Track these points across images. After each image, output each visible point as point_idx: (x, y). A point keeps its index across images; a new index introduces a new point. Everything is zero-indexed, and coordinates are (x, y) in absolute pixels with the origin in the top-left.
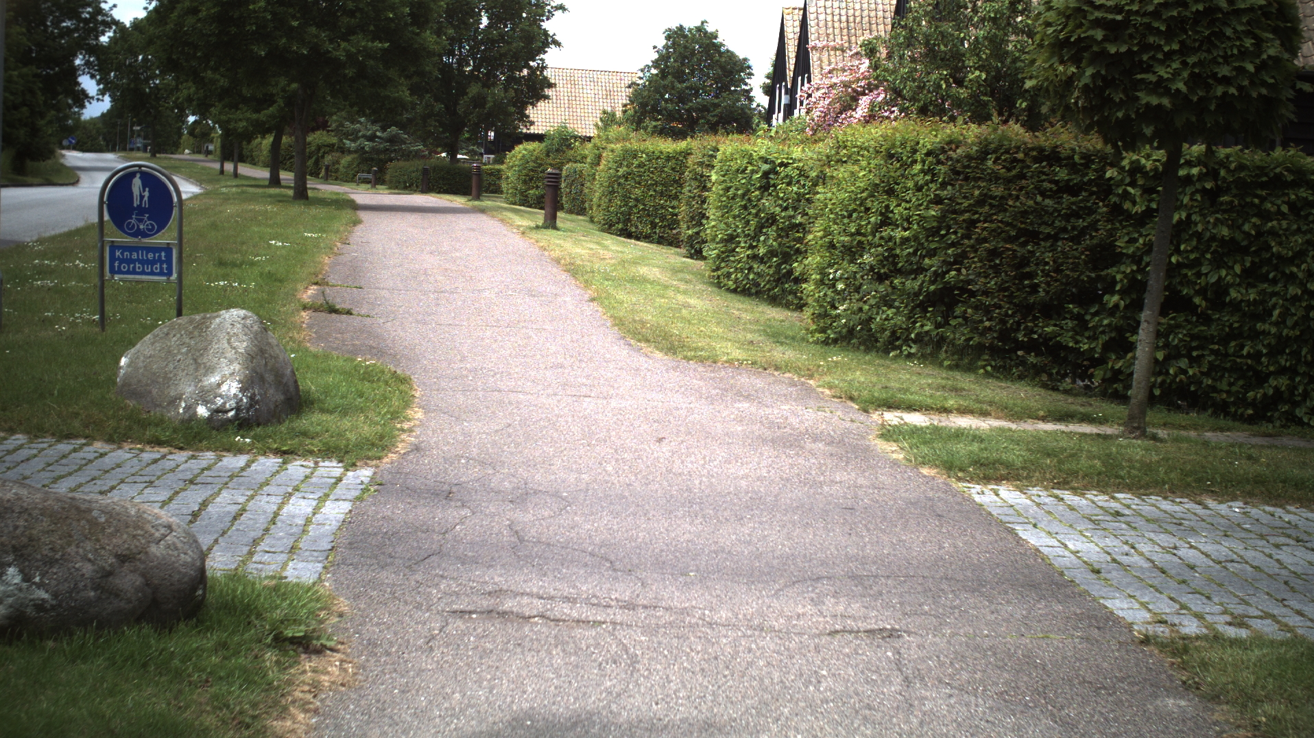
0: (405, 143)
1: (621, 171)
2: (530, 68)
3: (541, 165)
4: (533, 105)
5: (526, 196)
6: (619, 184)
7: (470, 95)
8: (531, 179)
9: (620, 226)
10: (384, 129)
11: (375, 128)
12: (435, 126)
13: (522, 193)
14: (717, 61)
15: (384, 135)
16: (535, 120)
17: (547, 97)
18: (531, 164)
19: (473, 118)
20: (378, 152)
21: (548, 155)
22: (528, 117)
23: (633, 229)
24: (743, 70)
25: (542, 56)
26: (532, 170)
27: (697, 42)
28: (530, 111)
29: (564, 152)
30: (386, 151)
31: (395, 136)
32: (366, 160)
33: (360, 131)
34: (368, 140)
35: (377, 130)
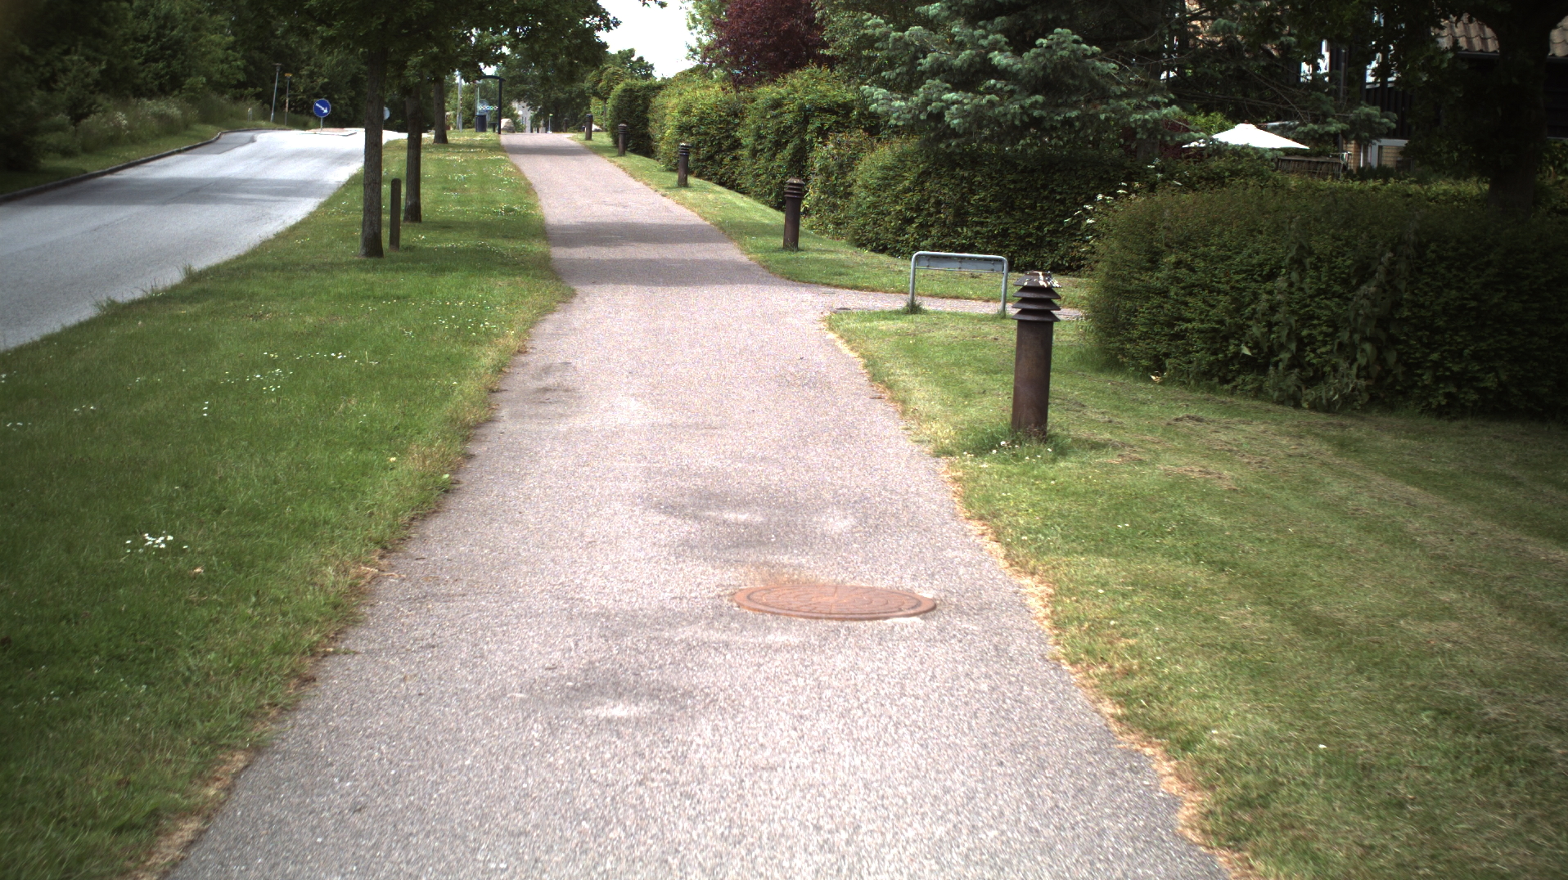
11: (984, 37)
15: (1024, 63)
30: (1031, 123)
31: (1065, 66)
32: (951, 162)
33: (924, 51)
34: (955, 89)
35: (994, 46)
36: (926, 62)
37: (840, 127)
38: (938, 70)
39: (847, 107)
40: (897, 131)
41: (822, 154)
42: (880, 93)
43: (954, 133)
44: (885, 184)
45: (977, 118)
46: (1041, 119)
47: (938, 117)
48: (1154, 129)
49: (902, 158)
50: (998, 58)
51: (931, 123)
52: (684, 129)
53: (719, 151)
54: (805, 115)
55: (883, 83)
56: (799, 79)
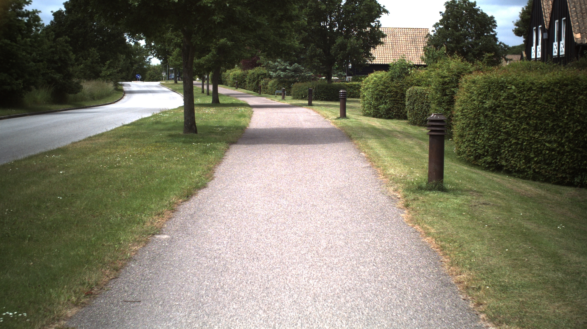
0: (303, 72)
1: (488, 103)
2: (371, 26)
3: (387, 87)
4: (374, 48)
5: (378, 109)
6: (486, 116)
7: (337, 43)
8: (381, 98)
9: (489, 159)
10: (291, 65)
11: (286, 64)
12: (318, 62)
13: (375, 107)
14: (477, 19)
15: (291, 68)
16: (376, 56)
17: (382, 43)
18: (381, 87)
19: (340, 56)
20: (289, 77)
21: (392, 80)
22: (371, 55)
23: (504, 163)
24: (491, 23)
25: (378, 19)
26: (381, 91)
27: (464, 9)
28: (372, 51)
29: (404, 78)
30: (292, 76)
31: (297, 68)
32: (282, 82)
33: (278, 66)
34: (282, 71)
35: (287, 66)
36: (278, 68)
37: (265, 77)
38: (280, 69)
39: (265, 74)
40: (274, 78)
41: (262, 82)
42: (272, 73)
43: (282, 78)
44: (273, 86)
45: (285, 76)
46: (293, 76)
47: (280, 76)
48: (309, 76)
49: (275, 82)
50: (288, 67)
51: (279, 77)
52: (234, 79)
53: (241, 83)
54: (258, 76)
55: (272, 71)
56: (257, 69)
